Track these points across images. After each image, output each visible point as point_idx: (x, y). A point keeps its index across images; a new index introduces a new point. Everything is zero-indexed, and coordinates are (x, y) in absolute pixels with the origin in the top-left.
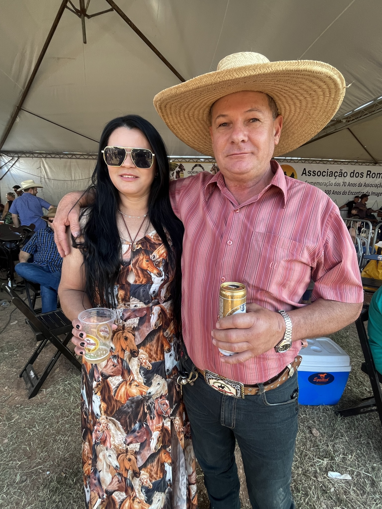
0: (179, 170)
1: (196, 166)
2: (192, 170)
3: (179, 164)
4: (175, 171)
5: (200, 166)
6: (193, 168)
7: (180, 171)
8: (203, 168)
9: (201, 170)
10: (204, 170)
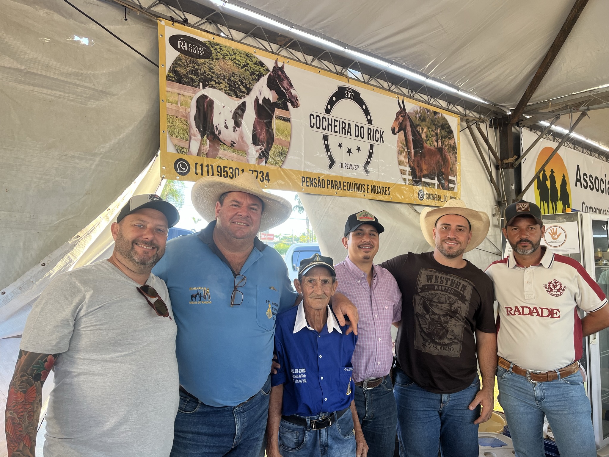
0: (271, 96)
1: (341, 93)
2: (328, 111)
3: (270, 63)
4: (249, 100)
5: (357, 98)
6: (331, 103)
7: (276, 105)
8: (367, 112)
9: (362, 120)
10: (370, 122)
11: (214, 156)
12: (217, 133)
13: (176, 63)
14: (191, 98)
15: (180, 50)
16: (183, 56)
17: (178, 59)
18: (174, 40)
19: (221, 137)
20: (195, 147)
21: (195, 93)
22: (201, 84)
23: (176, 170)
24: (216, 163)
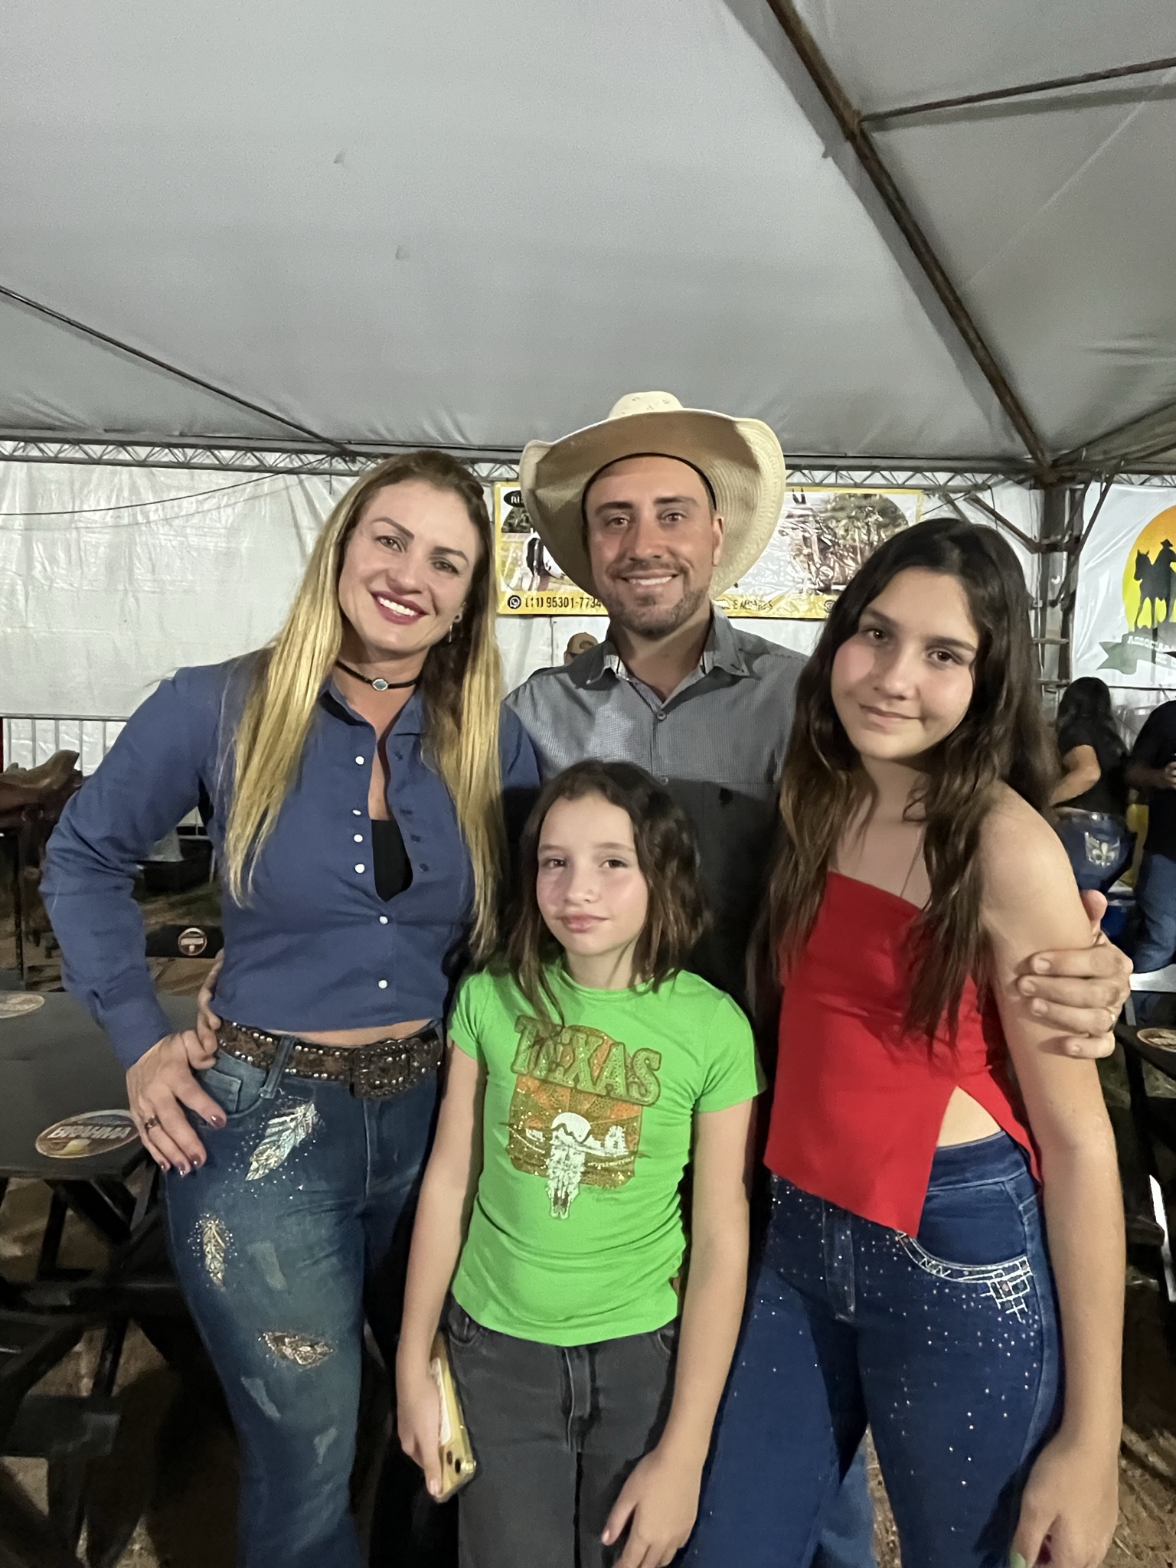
11: (544, 590)
12: (547, 569)
13: (511, 516)
14: (522, 543)
15: (514, 505)
16: (516, 509)
17: (512, 512)
18: (507, 499)
19: (551, 572)
20: (526, 584)
21: (526, 537)
22: (532, 529)
23: (509, 604)
24: (545, 595)
